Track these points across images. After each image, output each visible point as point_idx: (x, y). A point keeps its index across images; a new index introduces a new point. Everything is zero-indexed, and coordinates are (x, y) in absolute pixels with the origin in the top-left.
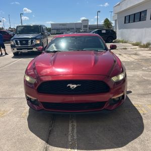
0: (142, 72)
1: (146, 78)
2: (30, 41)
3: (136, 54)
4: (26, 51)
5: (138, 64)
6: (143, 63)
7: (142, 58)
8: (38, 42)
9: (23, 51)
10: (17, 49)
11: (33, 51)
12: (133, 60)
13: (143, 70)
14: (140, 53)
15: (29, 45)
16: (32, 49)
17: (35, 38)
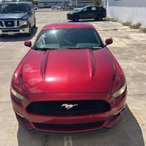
0: (135, 63)
1: (140, 72)
2: (16, 22)
3: (127, 38)
4: (13, 33)
5: (131, 51)
6: (135, 50)
7: (133, 43)
8: (25, 23)
9: (10, 33)
10: (3, 31)
11: (20, 33)
12: (124, 45)
13: (136, 60)
14: (131, 35)
15: (15, 27)
16: (19, 31)
17: (22, 19)
